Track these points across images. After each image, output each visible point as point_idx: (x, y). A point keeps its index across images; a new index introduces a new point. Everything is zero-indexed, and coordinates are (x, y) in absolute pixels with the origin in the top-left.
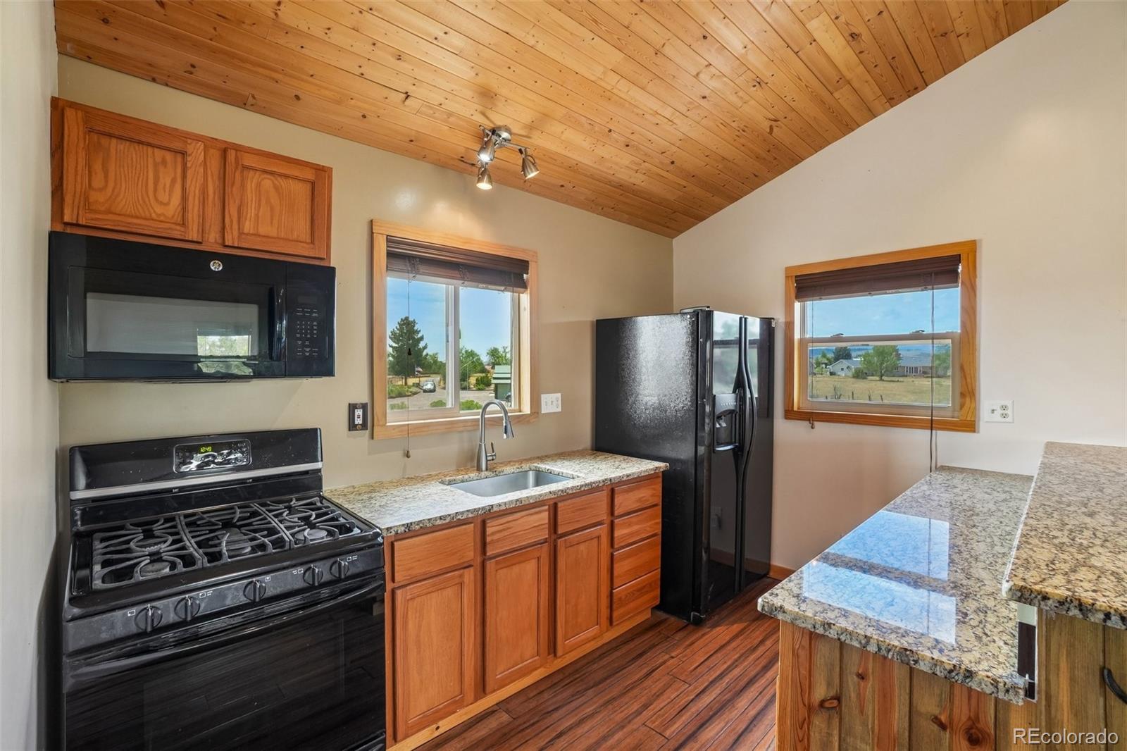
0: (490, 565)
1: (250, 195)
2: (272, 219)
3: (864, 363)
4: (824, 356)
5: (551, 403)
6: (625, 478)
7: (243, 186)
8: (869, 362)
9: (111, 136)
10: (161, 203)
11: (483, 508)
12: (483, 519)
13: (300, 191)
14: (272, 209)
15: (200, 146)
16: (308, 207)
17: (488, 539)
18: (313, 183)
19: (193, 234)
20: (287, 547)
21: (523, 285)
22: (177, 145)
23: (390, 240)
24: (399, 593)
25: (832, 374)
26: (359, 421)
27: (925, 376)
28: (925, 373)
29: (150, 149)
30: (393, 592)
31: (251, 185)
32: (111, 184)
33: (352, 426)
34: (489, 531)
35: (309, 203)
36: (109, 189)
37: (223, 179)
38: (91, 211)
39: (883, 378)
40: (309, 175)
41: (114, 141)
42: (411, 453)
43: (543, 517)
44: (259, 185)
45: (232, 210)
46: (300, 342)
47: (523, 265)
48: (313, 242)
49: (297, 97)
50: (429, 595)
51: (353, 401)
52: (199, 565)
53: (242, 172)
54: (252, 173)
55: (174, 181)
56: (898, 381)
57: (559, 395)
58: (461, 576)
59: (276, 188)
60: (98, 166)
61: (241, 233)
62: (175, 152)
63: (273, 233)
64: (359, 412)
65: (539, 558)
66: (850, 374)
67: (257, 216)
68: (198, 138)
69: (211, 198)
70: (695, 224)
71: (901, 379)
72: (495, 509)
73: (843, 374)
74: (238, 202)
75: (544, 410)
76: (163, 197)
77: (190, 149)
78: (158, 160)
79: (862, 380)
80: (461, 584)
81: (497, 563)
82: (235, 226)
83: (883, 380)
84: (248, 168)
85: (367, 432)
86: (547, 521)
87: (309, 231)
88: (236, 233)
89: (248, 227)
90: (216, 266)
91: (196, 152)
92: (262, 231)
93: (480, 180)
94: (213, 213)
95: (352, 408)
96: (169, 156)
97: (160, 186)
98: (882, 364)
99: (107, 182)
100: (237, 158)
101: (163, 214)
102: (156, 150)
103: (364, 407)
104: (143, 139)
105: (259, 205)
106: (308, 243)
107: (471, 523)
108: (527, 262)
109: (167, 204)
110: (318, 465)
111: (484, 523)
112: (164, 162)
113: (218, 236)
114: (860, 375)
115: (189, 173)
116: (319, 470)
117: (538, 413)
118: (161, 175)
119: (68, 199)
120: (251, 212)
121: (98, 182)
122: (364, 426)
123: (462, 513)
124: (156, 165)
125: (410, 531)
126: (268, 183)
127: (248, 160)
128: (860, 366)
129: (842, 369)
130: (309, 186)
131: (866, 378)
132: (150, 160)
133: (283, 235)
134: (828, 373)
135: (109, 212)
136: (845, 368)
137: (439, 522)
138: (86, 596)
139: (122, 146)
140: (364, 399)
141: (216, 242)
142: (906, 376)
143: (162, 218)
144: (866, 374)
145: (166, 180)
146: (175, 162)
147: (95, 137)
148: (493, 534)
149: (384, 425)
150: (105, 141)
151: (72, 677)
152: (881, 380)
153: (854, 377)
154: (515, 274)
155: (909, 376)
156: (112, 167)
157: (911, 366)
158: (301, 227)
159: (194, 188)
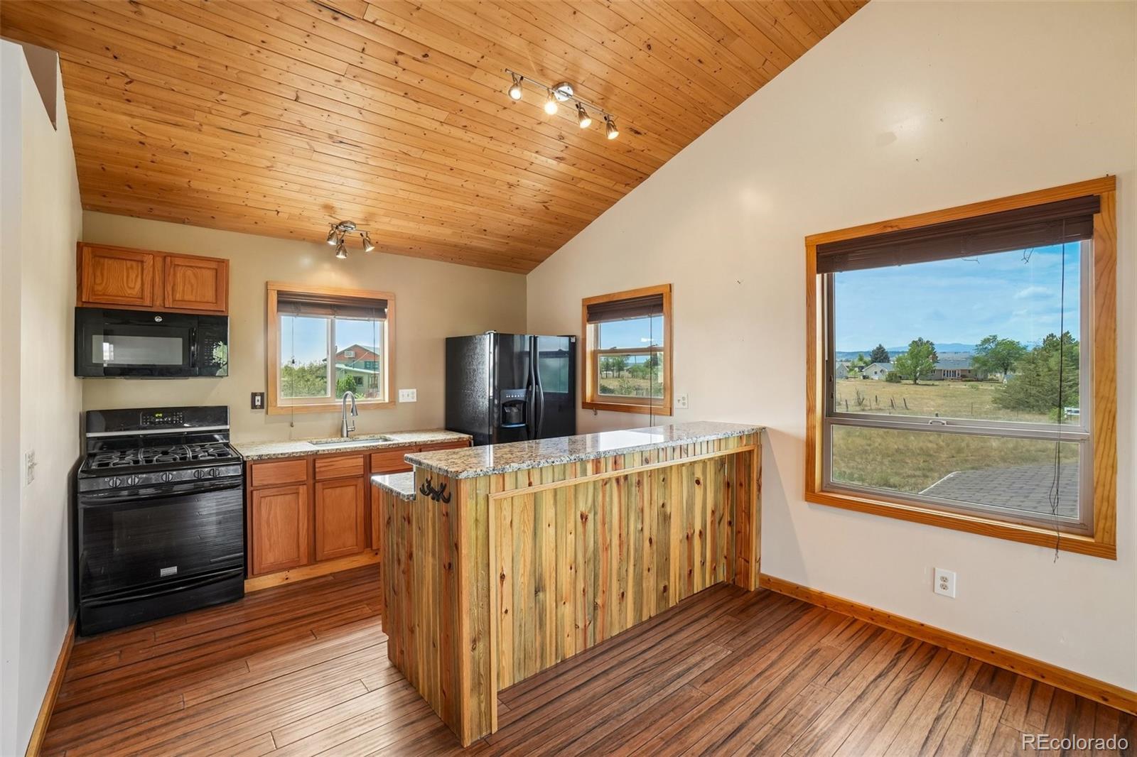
0: (318, 486)
1: (179, 279)
2: (192, 291)
3: (898, 367)
4: (861, 359)
5: (407, 395)
6: (429, 442)
7: (175, 274)
8: (903, 365)
9: (105, 257)
10: (130, 288)
11: (311, 451)
12: (313, 458)
13: (209, 275)
14: (192, 286)
15: (151, 257)
16: (214, 284)
17: (317, 470)
18: (216, 270)
19: (148, 303)
20: (188, 460)
21: (384, 316)
22: (139, 258)
23: (280, 293)
24: (255, 492)
25: (865, 377)
26: (258, 403)
27: (964, 379)
28: (964, 376)
29: (124, 261)
30: (252, 492)
31: (179, 275)
32: (105, 281)
33: (254, 406)
34: (317, 465)
35: (214, 280)
36: (104, 284)
37: (164, 271)
38: (95, 295)
39: (917, 381)
40: (214, 265)
41: (106, 260)
42: (294, 424)
43: (360, 461)
44: (184, 274)
45: (169, 288)
46: (206, 358)
47: (384, 303)
48: (216, 303)
49: (213, 217)
50: (276, 497)
51: (254, 392)
52: (141, 464)
53: (174, 268)
54: (180, 268)
55: (137, 276)
56: (933, 385)
57: (415, 390)
58: (297, 489)
59: (194, 274)
60: (98, 273)
61: (174, 300)
62: (138, 261)
63: (193, 298)
64: (258, 398)
65: (356, 486)
66: (884, 378)
67: (183, 291)
68: (149, 253)
69: (157, 283)
70: (538, 265)
71: (937, 383)
72: (320, 452)
73: (876, 378)
74: (172, 284)
75: (401, 400)
76: (131, 285)
77: (145, 259)
78: (129, 265)
79: (895, 384)
80: (298, 493)
81: (324, 485)
82: (171, 297)
83: (918, 384)
84: (178, 265)
85: (264, 410)
86: (362, 464)
87: (214, 297)
88: (171, 300)
89: (178, 296)
90: (158, 319)
91: (149, 260)
92: (186, 298)
93: (338, 254)
94: (158, 291)
95: (254, 395)
96: (134, 264)
97: (130, 279)
98: (916, 367)
99: (103, 280)
100: (171, 262)
101: (131, 294)
102: (128, 262)
103: (262, 395)
104: (121, 257)
105: (185, 285)
106: (213, 303)
107: (304, 459)
108: (387, 300)
109: (134, 288)
110: (228, 427)
111: (314, 460)
112: (132, 267)
113: (161, 302)
114: (893, 379)
115: (145, 272)
116: (229, 430)
117: (395, 402)
118: (131, 274)
119: (84, 291)
120: (180, 288)
121: (98, 281)
122: (262, 406)
123: (297, 453)
124: (127, 269)
125: (261, 460)
126: (189, 272)
127: (178, 261)
128: (894, 370)
129: (876, 373)
130: (214, 271)
131: (900, 382)
132: (125, 267)
133: (198, 300)
134: (862, 377)
135: (104, 295)
136: (879, 372)
137: (280, 456)
138: (87, 471)
139: (110, 262)
140: (262, 390)
141: (160, 306)
142: (943, 380)
143: (130, 296)
144: (901, 377)
145: (133, 276)
146: (138, 266)
147: (97, 258)
148: (320, 467)
149: (275, 406)
150: (102, 260)
151: (82, 503)
152: (915, 383)
153: (887, 381)
154: (375, 309)
155: (946, 380)
156: (105, 272)
157: (949, 369)
158: (209, 294)
159: (148, 279)
